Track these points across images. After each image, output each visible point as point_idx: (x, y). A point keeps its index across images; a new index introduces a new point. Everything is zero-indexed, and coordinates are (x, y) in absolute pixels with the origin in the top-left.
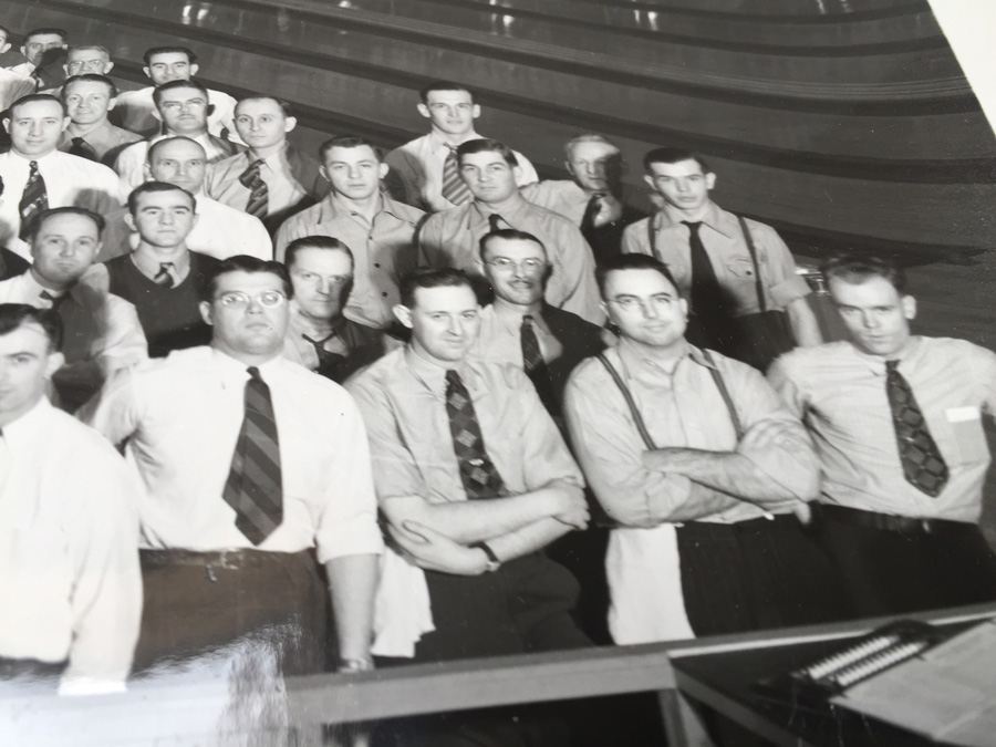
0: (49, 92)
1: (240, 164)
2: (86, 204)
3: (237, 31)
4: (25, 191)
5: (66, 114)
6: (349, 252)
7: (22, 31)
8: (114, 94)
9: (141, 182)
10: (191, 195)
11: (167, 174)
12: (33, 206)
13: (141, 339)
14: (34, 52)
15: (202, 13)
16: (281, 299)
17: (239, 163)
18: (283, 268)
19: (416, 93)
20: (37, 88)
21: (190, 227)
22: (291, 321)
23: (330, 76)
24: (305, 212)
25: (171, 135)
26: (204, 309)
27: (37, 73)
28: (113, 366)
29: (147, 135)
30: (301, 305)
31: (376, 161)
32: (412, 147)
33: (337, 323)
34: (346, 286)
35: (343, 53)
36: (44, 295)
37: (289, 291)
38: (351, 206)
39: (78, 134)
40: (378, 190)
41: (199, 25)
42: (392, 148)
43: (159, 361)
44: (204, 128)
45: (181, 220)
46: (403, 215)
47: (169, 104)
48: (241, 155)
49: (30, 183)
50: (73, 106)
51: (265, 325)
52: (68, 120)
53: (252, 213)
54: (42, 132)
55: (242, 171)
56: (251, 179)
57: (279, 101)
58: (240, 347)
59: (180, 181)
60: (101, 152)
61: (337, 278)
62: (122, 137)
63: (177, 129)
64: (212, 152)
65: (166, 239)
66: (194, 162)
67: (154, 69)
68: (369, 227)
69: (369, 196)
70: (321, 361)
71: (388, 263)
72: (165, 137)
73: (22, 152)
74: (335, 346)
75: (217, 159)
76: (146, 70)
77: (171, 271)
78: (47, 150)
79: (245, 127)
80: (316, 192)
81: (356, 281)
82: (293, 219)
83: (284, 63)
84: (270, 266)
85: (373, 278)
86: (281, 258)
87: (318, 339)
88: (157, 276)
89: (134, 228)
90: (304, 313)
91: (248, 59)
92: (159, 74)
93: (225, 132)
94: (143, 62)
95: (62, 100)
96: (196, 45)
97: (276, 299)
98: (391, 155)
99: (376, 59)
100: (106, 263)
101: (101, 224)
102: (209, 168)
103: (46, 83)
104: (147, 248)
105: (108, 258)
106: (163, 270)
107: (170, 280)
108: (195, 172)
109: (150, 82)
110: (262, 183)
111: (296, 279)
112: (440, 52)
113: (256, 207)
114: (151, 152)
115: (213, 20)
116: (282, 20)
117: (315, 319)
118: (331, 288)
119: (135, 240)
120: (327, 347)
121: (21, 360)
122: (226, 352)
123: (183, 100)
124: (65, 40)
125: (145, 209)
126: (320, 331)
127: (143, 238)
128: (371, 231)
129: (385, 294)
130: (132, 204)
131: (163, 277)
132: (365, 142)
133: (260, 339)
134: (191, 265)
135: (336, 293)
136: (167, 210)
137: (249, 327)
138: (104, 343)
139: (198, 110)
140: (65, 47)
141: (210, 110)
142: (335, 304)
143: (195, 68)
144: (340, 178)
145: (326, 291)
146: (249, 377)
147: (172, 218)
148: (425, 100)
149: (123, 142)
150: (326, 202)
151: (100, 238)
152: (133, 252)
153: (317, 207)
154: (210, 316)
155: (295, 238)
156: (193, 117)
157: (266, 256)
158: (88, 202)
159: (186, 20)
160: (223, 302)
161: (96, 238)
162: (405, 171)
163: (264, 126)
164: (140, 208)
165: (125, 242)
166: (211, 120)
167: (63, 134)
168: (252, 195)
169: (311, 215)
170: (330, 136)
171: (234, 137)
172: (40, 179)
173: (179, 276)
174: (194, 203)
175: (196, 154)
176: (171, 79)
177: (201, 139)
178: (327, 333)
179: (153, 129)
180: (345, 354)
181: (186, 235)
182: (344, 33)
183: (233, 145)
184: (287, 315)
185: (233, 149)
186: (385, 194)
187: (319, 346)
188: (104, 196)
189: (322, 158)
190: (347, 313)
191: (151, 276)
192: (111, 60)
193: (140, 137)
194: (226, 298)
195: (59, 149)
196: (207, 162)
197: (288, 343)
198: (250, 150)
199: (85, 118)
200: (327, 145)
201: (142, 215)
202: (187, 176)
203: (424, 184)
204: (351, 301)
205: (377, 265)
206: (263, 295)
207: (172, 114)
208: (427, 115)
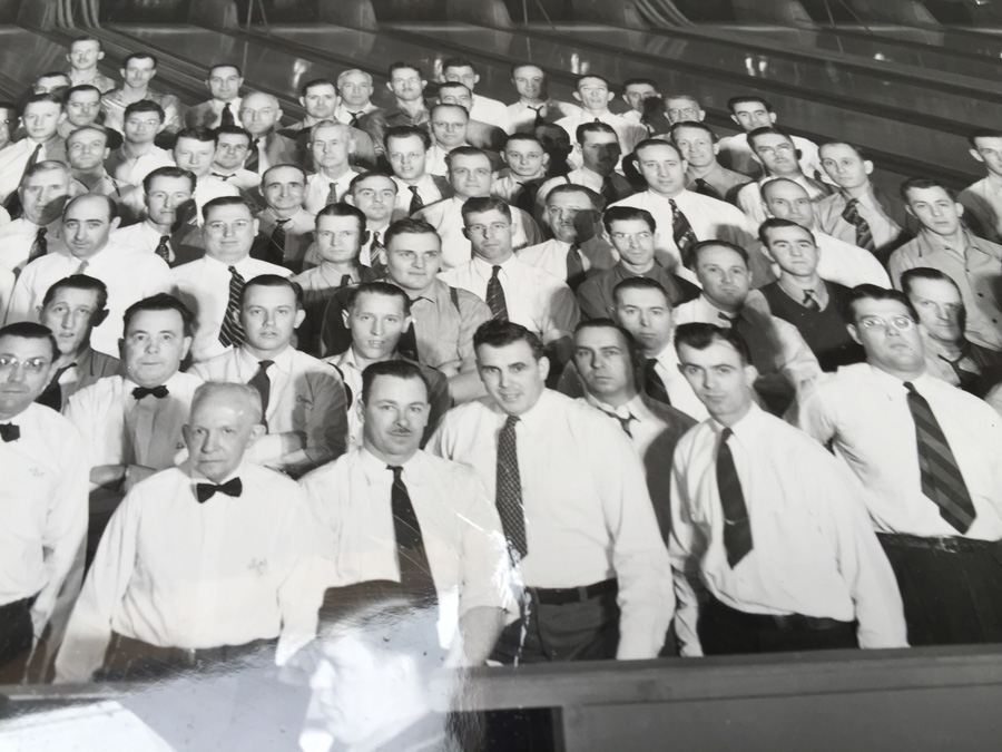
0: (661, 137)
1: (839, 204)
2: (726, 237)
3: (797, 82)
4: (674, 226)
5: (682, 158)
6: (953, 282)
7: (618, 81)
8: (715, 140)
9: (764, 219)
10: (808, 230)
11: (783, 212)
12: (685, 238)
13: (810, 355)
14: (635, 100)
15: (762, 66)
16: (911, 324)
17: (837, 202)
18: (903, 295)
19: (965, 140)
20: (651, 135)
21: (817, 259)
22: (925, 343)
23: (888, 123)
24: (906, 246)
25: (775, 177)
26: (851, 329)
27: (645, 119)
28: (798, 378)
29: (755, 177)
30: (928, 328)
31: (950, 200)
32: (977, 187)
33: (964, 346)
34: (960, 314)
35: (893, 103)
36: (721, 316)
37: (915, 317)
38: (942, 241)
39: (699, 176)
40: (960, 228)
41: (764, 76)
42: (961, 189)
43: (831, 374)
44: (799, 170)
45: (807, 252)
46: (988, 250)
47: (765, 149)
48: (837, 195)
49: (675, 218)
50: (685, 151)
51: (904, 346)
52: (685, 163)
53: (863, 246)
54: (669, 174)
55: (842, 209)
56: (851, 215)
57: (853, 146)
58: (891, 365)
59: (794, 218)
60: (723, 192)
61: (951, 305)
62: (735, 178)
63: (777, 171)
64: (813, 192)
65: (801, 270)
66: (801, 201)
67: (740, 117)
68: (963, 261)
69: (954, 232)
70: (960, 378)
71: (989, 293)
72: (769, 179)
73: (658, 191)
74: (967, 366)
75: (819, 199)
76: (733, 117)
77: (814, 296)
78: (677, 190)
79: (831, 169)
80: (910, 229)
81: (967, 308)
82: (898, 253)
83: (847, 112)
84: (892, 294)
85: (981, 306)
86: (899, 287)
87: (952, 359)
88: (805, 301)
89: (771, 259)
90: (934, 336)
91: (815, 108)
92: (745, 121)
93: (817, 174)
94: (729, 111)
95: (674, 143)
96: (768, 95)
97: (906, 324)
98: (961, 195)
99: (921, 107)
100: (760, 289)
101: (745, 256)
102: (814, 206)
103: (655, 128)
104: (789, 277)
105: (761, 285)
106: (808, 297)
107: (816, 306)
108: (804, 209)
109: (740, 129)
110: (861, 220)
111: (917, 306)
112: (974, 102)
113: (864, 240)
114: (763, 191)
115: (774, 71)
116: (831, 71)
117: (944, 341)
118: (949, 315)
119: (776, 270)
120: (962, 366)
121: (724, 371)
122: (881, 369)
123: (774, 145)
124: (657, 89)
125: (776, 242)
126: (951, 352)
127: (782, 268)
128: (966, 265)
129: (995, 321)
130: (763, 239)
131: (809, 304)
132: (936, 184)
133: (905, 358)
134: (828, 292)
135: (954, 319)
136: (794, 244)
137: (893, 347)
138: (784, 358)
139: (788, 154)
140: (659, 96)
141: (798, 154)
142: (957, 329)
143: (773, 116)
144: (925, 215)
145: (945, 317)
146: (907, 391)
147: (800, 251)
148: (975, 146)
149: (737, 183)
150: (920, 237)
151: (748, 268)
152: (778, 280)
153: (914, 241)
154: (859, 337)
155: (905, 269)
156: (787, 161)
157: (887, 285)
158: (728, 236)
159: (752, 73)
160: (865, 325)
161: (745, 267)
162: (977, 209)
163: (847, 168)
164: (771, 241)
165: (770, 272)
166: (802, 162)
167: (686, 175)
168: (857, 231)
169: (912, 251)
170: (906, 178)
171: (826, 179)
172: (681, 214)
173: (823, 301)
174: (813, 237)
175: (801, 195)
176: (758, 126)
177: (799, 180)
178: (958, 354)
179: (758, 172)
180: (978, 373)
181: (816, 265)
182: (886, 83)
183: (827, 185)
184: (920, 338)
185: (829, 190)
186: (968, 231)
187: (955, 365)
188: (738, 231)
189: (906, 199)
190: (969, 337)
191: (800, 302)
192: (702, 108)
193: (750, 179)
194: (866, 322)
195: (689, 189)
196: (811, 201)
197: (928, 361)
198: (843, 191)
199: (699, 162)
200: (905, 186)
201: (775, 248)
202: (799, 213)
203: (997, 223)
204: (969, 326)
205: (981, 295)
206: (895, 319)
207: (769, 157)
208: (980, 159)
